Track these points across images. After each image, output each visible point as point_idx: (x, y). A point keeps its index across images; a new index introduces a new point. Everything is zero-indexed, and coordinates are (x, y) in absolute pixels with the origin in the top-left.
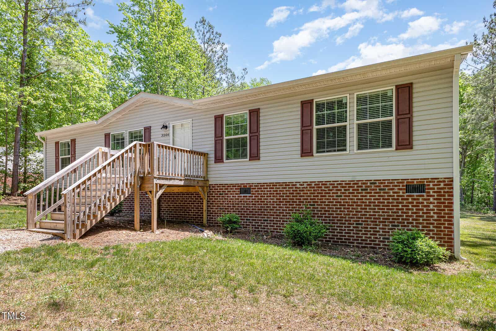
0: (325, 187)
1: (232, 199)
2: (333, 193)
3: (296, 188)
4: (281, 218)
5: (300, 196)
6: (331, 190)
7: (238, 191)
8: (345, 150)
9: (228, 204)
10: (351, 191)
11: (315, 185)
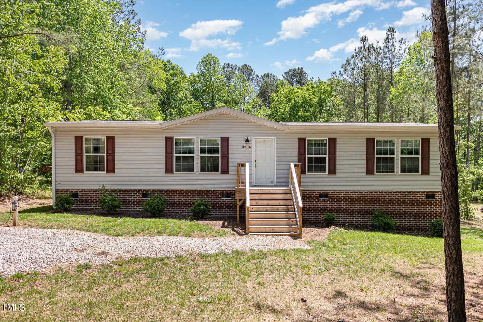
0: (381, 195)
1: (312, 202)
2: (386, 198)
3: (362, 194)
4: (352, 215)
5: (365, 200)
6: (385, 196)
7: (318, 196)
8: (393, 172)
9: (309, 205)
10: (397, 197)
11: (375, 193)
